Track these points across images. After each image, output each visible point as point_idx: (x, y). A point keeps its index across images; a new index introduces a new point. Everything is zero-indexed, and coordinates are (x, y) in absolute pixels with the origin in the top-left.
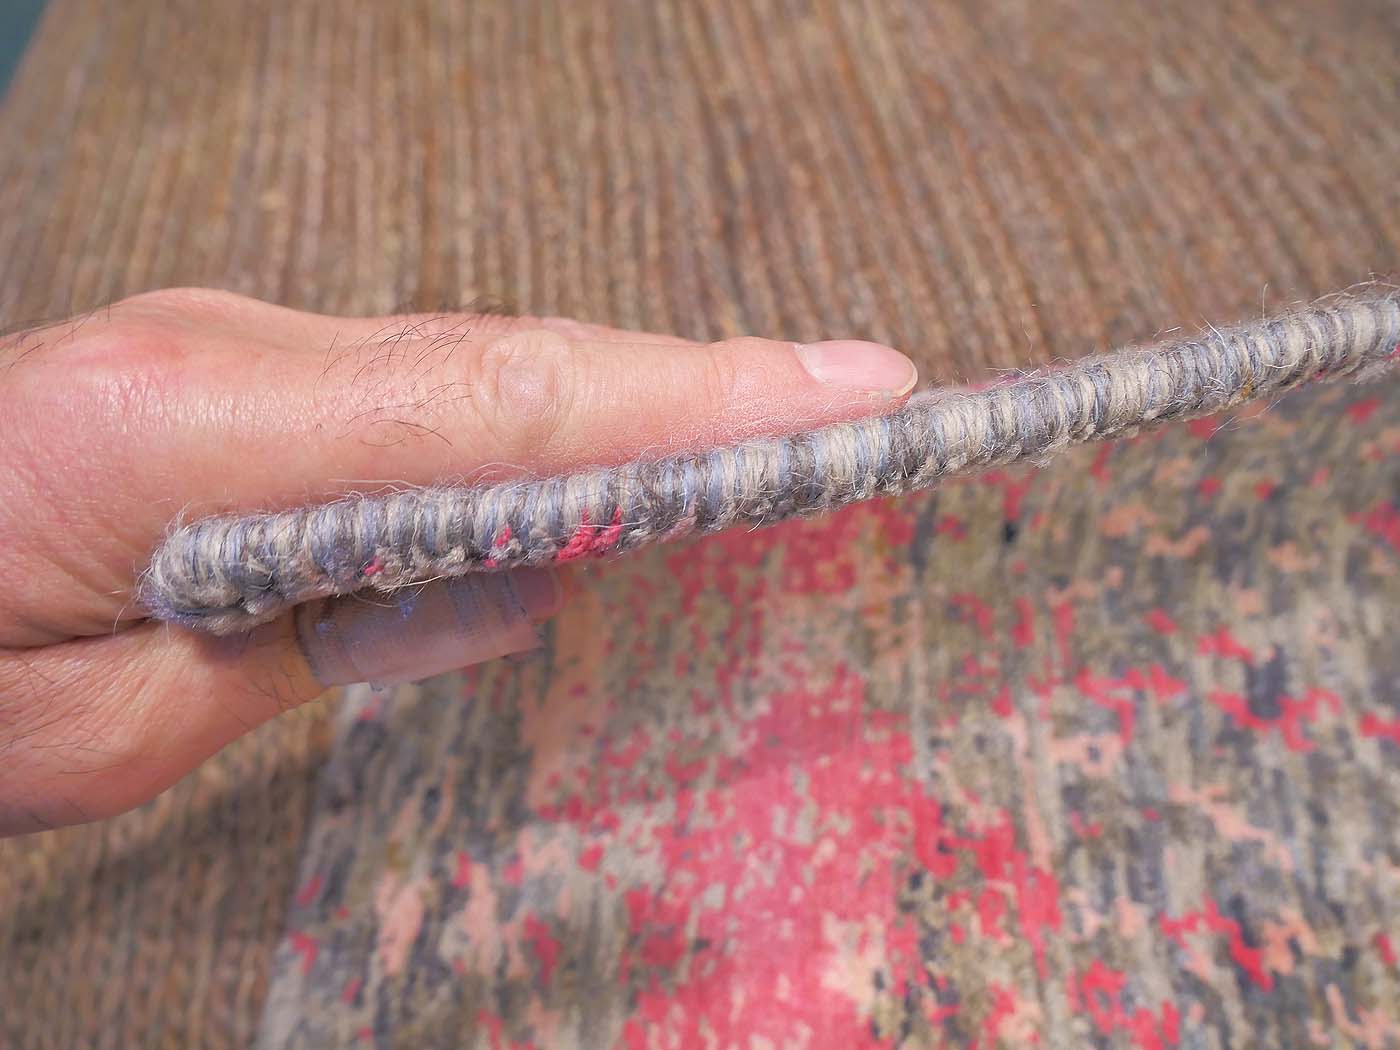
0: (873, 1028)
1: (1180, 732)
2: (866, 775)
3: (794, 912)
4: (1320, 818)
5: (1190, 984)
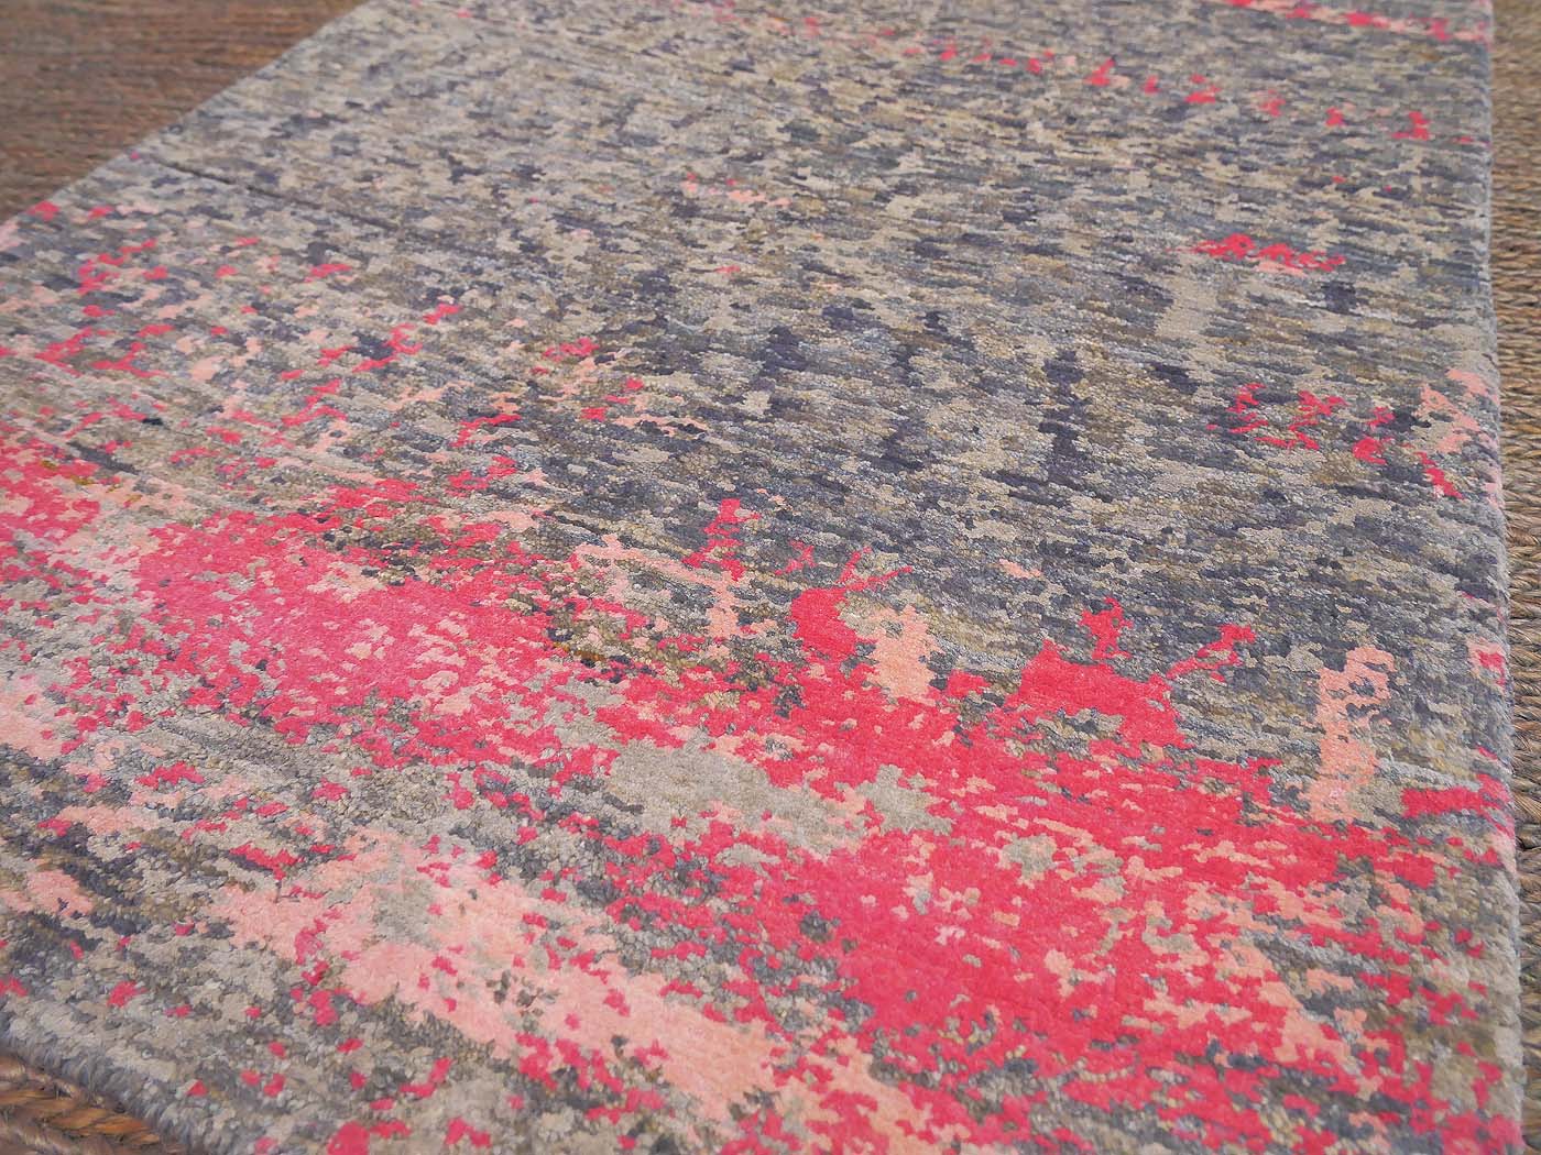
0: (394, 585)
1: (361, 392)
4: (460, 361)
5: (493, 446)
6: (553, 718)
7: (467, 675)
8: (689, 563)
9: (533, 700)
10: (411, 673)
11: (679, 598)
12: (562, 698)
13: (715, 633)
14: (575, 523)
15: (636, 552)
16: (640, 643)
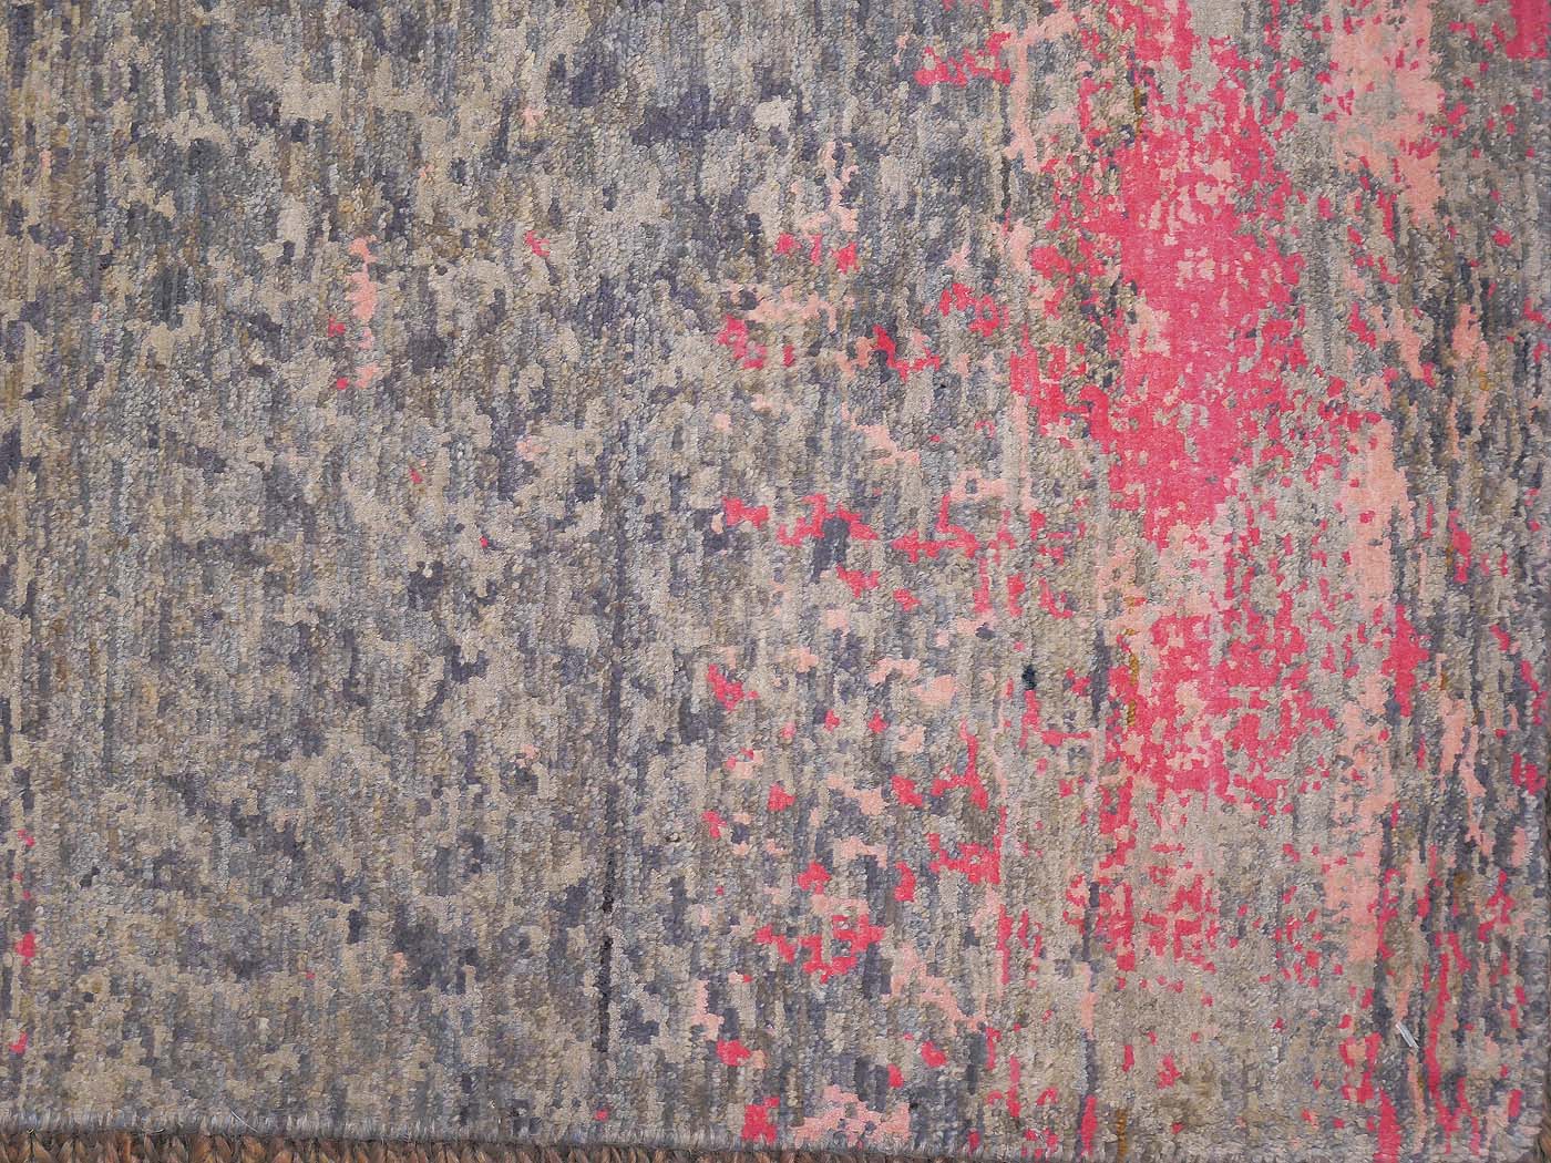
0: (1135, 289)
1: (904, 506)
2: (1143, 455)
3: (1189, 356)
4: (812, 442)
5: (926, 326)
6: (1202, 97)
7: (1195, 177)
8: (1006, 78)
9: (1194, 120)
10: (1208, 219)
11: (1049, 68)
12: (1183, 100)
13: (1071, 25)
14: (1005, 188)
15: (1015, 125)
16: (1108, 72)
